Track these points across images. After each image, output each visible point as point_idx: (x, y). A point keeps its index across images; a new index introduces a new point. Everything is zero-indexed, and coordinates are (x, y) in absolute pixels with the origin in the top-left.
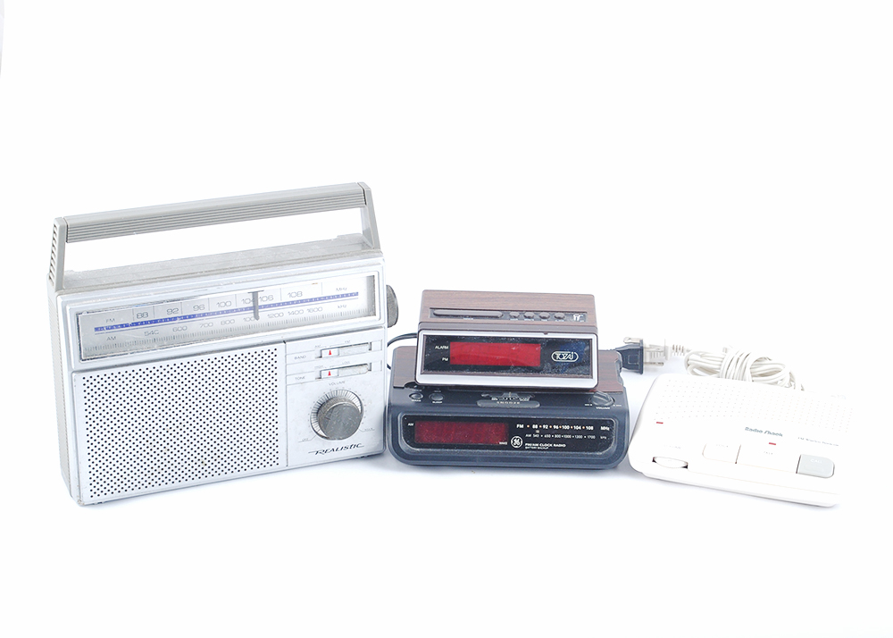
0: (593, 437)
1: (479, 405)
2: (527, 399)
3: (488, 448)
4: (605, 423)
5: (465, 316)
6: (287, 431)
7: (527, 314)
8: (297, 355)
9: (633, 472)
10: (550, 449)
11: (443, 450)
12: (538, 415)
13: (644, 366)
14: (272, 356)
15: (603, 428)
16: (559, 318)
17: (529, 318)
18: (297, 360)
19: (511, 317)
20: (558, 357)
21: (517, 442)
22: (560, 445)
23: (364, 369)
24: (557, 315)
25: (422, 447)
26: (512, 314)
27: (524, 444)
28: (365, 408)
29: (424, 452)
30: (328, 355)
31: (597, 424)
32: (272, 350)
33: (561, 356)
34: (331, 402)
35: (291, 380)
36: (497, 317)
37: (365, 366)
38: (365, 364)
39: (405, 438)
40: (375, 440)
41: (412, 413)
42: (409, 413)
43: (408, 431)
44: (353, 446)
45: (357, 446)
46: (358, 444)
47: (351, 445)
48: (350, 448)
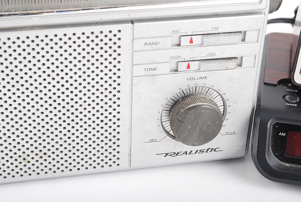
6: (131, 129)
8: (148, 41)
14: (115, 39)
18: (148, 47)
23: (233, 64)
25: (293, 163)
28: (228, 109)
30: (188, 43)
32: (115, 32)
34: (188, 100)
35: (139, 71)
37: (234, 60)
38: (234, 58)
39: (274, 149)
40: (237, 144)
41: (284, 121)
42: (280, 120)
43: (279, 142)
44: (210, 150)
45: (215, 150)
46: (216, 149)
47: (208, 150)
48: (206, 152)
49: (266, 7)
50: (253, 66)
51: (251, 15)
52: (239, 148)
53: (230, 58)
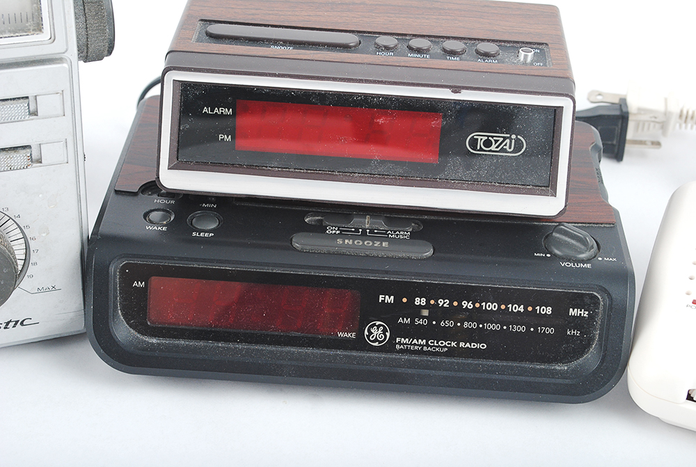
0: (551, 331)
1: (296, 245)
2: (404, 234)
3: (313, 343)
4: (578, 301)
5: (275, 42)
7: (415, 43)
9: (629, 406)
10: (451, 352)
11: (210, 343)
12: (427, 275)
13: (628, 147)
15: (573, 312)
16: (486, 55)
17: (419, 51)
19: (379, 48)
20: (480, 144)
21: (377, 333)
22: (474, 346)
24: (483, 47)
25: (164, 336)
26: (382, 40)
27: (392, 338)
28: (33, 245)
29: (168, 348)
31: (561, 302)
33: (488, 143)
36: (345, 47)
37: (22, 152)
38: (24, 147)
39: (126, 313)
40: (64, 309)
41: (139, 259)
42: (133, 259)
43: (134, 299)
44: (12, 324)
45: (22, 324)
46: (24, 320)
47: (8, 323)
48: (5, 328)
49: (65, 47)
50: (66, 161)
51: (41, 65)
52: (72, 315)
53: (15, 149)
